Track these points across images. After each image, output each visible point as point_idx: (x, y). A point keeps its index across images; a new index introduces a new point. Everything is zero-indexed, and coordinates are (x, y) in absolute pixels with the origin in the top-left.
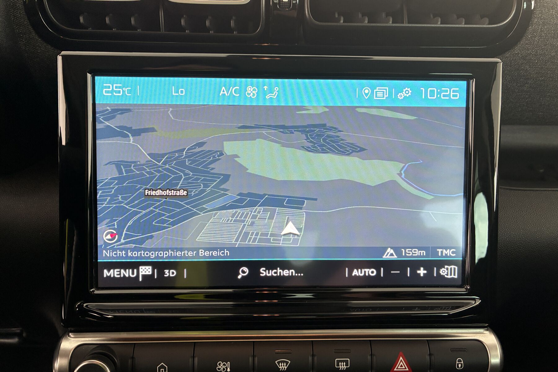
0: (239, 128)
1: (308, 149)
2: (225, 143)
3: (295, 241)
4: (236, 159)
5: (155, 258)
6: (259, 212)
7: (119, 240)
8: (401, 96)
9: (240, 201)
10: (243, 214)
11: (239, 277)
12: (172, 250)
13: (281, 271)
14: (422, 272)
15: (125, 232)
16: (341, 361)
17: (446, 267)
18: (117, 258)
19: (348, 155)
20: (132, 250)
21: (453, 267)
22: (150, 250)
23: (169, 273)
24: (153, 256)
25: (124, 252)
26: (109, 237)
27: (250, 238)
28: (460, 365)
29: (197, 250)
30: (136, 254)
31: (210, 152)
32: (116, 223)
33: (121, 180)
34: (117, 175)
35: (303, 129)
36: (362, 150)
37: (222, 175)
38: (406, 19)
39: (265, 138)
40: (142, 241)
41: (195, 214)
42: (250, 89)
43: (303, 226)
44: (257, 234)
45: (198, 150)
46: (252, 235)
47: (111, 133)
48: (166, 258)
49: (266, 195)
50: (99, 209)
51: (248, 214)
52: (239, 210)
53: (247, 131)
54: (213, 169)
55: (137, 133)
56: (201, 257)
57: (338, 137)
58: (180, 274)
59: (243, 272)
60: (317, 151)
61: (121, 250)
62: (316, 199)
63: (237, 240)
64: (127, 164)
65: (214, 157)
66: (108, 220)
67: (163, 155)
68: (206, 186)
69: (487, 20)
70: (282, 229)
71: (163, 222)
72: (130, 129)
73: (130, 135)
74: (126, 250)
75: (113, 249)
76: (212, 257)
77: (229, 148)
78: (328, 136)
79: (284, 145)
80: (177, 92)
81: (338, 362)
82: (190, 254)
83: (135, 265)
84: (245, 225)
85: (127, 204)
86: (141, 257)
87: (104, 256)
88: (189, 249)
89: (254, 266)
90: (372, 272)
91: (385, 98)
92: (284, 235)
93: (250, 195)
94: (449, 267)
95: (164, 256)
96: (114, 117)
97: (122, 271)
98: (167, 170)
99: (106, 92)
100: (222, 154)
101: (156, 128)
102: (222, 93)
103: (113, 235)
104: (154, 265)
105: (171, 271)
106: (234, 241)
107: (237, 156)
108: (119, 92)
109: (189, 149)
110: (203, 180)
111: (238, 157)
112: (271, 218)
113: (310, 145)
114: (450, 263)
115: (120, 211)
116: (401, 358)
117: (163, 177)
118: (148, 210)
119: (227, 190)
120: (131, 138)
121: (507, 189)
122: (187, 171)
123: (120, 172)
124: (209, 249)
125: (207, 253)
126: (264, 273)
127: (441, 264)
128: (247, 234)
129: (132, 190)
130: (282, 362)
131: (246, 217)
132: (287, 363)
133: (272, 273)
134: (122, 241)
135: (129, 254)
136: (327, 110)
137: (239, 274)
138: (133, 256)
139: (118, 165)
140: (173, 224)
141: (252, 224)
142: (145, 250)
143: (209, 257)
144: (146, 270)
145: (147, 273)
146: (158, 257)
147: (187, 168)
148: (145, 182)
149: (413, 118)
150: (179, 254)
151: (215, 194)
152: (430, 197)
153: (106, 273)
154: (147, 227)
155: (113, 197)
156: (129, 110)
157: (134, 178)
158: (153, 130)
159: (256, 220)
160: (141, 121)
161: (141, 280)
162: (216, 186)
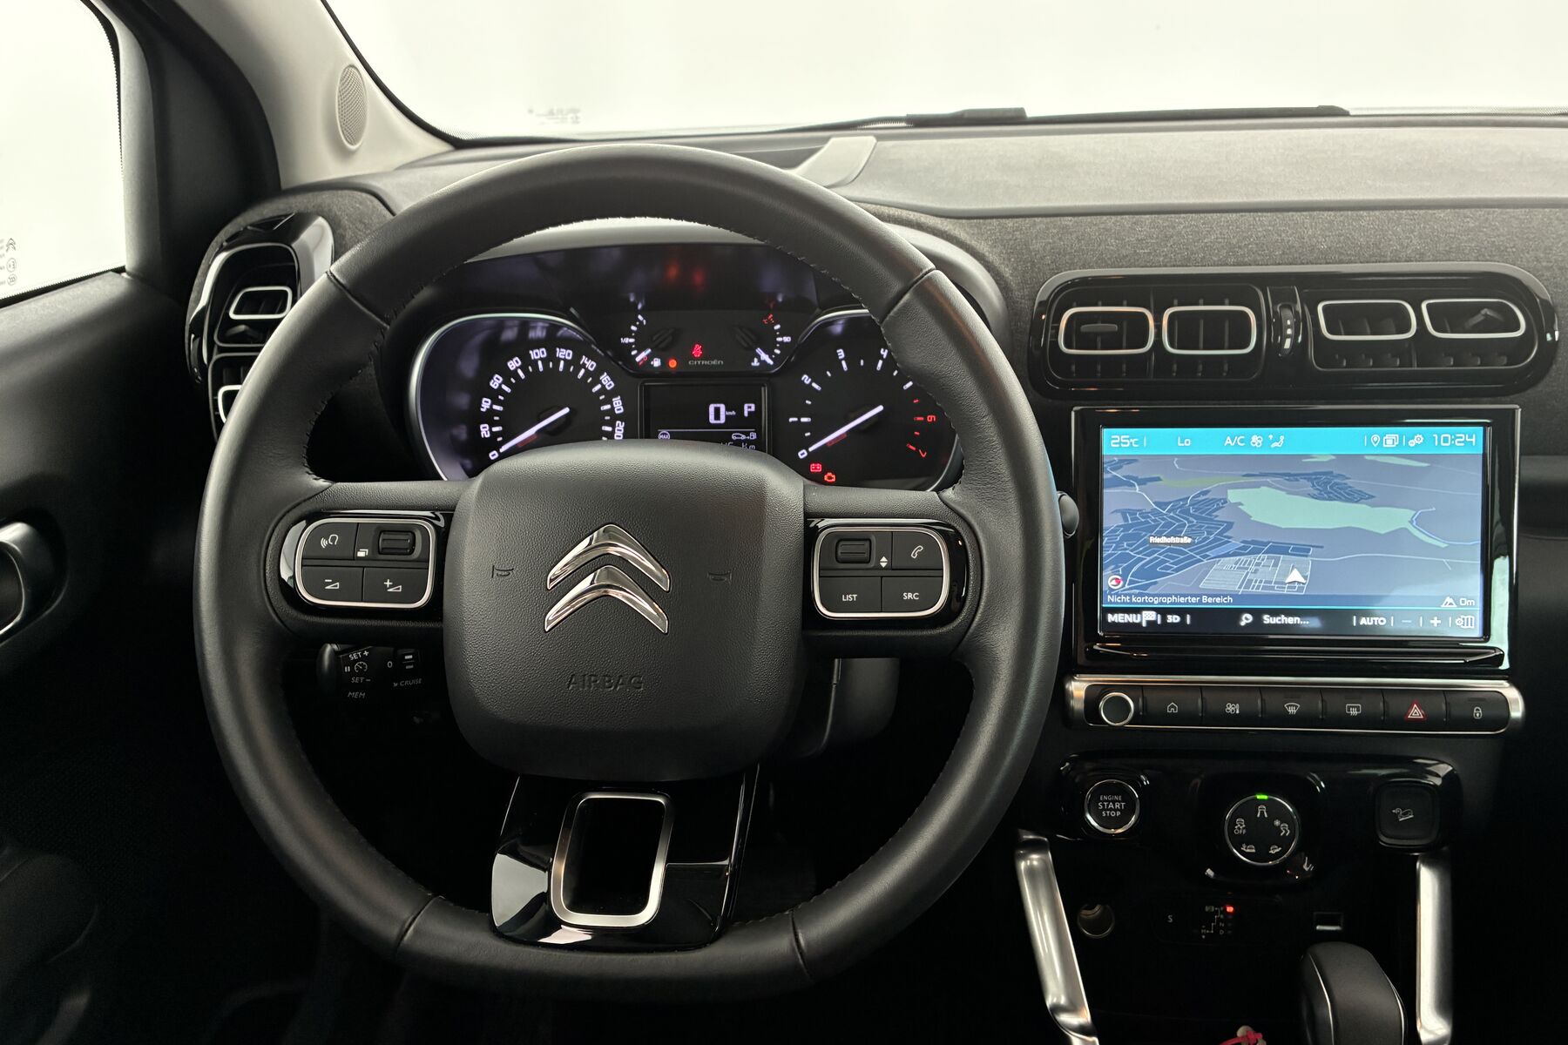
0: (1244, 476)
1: (1314, 497)
2: (1229, 491)
3: (1300, 589)
4: (1240, 507)
5: (1159, 604)
6: (1263, 560)
7: (1124, 586)
8: (1412, 443)
9: (1244, 548)
10: (1247, 561)
11: (1243, 623)
12: (1176, 596)
13: (1286, 618)
14: (1435, 621)
15: (1129, 578)
16: (1352, 707)
17: (1462, 617)
18: (1121, 603)
19: (1357, 502)
20: (1136, 595)
21: (1469, 617)
22: (1154, 596)
23: (1173, 619)
24: (1156, 602)
25: (1128, 598)
26: (1114, 582)
27: (1254, 586)
28: (1478, 715)
30: (1140, 600)
31: (1214, 501)
32: (1120, 569)
33: (1126, 527)
34: (1123, 523)
35: (1307, 476)
36: (1373, 497)
37: (1225, 522)
39: (1269, 485)
40: (1147, 586)
41: (1200, 561)
42: (1255, 439)
43: (1308, 573)
44: (1261, 582)
45: (1202, 498)
46: (1256, 582)
47: (1117, 483)
48: (1171, 604)
49: (1269, 542)
50: (1104, 555)
51: (1251, 561)
52: (1242, 558)
53: (1252, 480)
54: (1217, 516)
55: (1142, 482)
56: (1205, 604)
57: (1345, 484)
58: (1183, 620)
59: (1247, 619)
60: (1324, 499)
61: (1125, 595)
62: (1322, 547)
63: (1240, 588)
64: (1133, 513)
65: (1218, 504)
66: (1113, 566)
67: (1168, 504)
68: (1210, 533)
69: (1505, 359)
70: (1287, 576)
71: (1168, 568)
72: (1135, 479)
73: (1136, 484)
74: (1130, 595)
75: (1118, 595)
76: (1216, 603)
77: (1233, 496)
78: (1336, 484)
79: (1289, 493)
80: (1182, 442)
81: (1349, 707)
82: (1194, 600)
83: (1137, 611)
84: (1248, 573)
85: (1132, 551)
86: (1144, 603)
87: (1111, 601)
88: (1192, 596)
89: (1258, 614)
90: (1382, 621)
91: (1394, 446)
92: (1289, 583)
93: (1253, 542)
94: (1466, 617)
95: (1168, 602)
96: (1121, 467)
97: (1126, 615)
98: (1172, 518)
99: (1114, 443)
100: (1225, 502)
101: (1162, 477)
102: (1227, 442)
103: (1118, 581)
104: (1158, 610)
105: (1175, 616)
106: (1236, 587)
108: (1126, 443)
109: (1194, 497)
110: (1207, 527)
111: (1241, 504)
112: (1276, 565)
113: (1316, 492)
114: (1466, 613)
115: (1124, 557)
116: (1415, 706)
117: (1168, 525)
118: (1151, 557)
119: (1230, 538)
120: (1137, 487)
121: (1536, 539)
122: (1191, 519)
123: (1126, 519)
124: (1212, 596)
125: (1210, 600)
126: (1267, 619)
127: (1455, 614)
128: (1250, 581)
129: (1136, 537)
130: (1291, 706)
131: (1249, 564)
132: (1296, 707)
133: (1275, 620)
134: (1127, 587)
135: (1133, 599)
136: (1334, 457)
137: (1241, 620)
138: (1137, 601)
139: (1124, 513)
140: (1177, 570)
141: (1256, 571)
142: (1149, 595)
143: (1212, 604)
144: (1150, 616)
145: (1151, 619)
146: (1161, 603)
147: (1192, 516)
148: (1150, 530)
149: (1426, 465)
150: (1182, 600)
151: (1219, 542)
152: (1444, 545)
153: (1111, 618)
154: (1149, 573)
155: (1118, 544)
156: (1135, 461)
157: (1139, 525)
158: (1158, 479)
159: (1260, 568)
160: (1150, 470)
161: (1144, 624)
162: (1220, 534)
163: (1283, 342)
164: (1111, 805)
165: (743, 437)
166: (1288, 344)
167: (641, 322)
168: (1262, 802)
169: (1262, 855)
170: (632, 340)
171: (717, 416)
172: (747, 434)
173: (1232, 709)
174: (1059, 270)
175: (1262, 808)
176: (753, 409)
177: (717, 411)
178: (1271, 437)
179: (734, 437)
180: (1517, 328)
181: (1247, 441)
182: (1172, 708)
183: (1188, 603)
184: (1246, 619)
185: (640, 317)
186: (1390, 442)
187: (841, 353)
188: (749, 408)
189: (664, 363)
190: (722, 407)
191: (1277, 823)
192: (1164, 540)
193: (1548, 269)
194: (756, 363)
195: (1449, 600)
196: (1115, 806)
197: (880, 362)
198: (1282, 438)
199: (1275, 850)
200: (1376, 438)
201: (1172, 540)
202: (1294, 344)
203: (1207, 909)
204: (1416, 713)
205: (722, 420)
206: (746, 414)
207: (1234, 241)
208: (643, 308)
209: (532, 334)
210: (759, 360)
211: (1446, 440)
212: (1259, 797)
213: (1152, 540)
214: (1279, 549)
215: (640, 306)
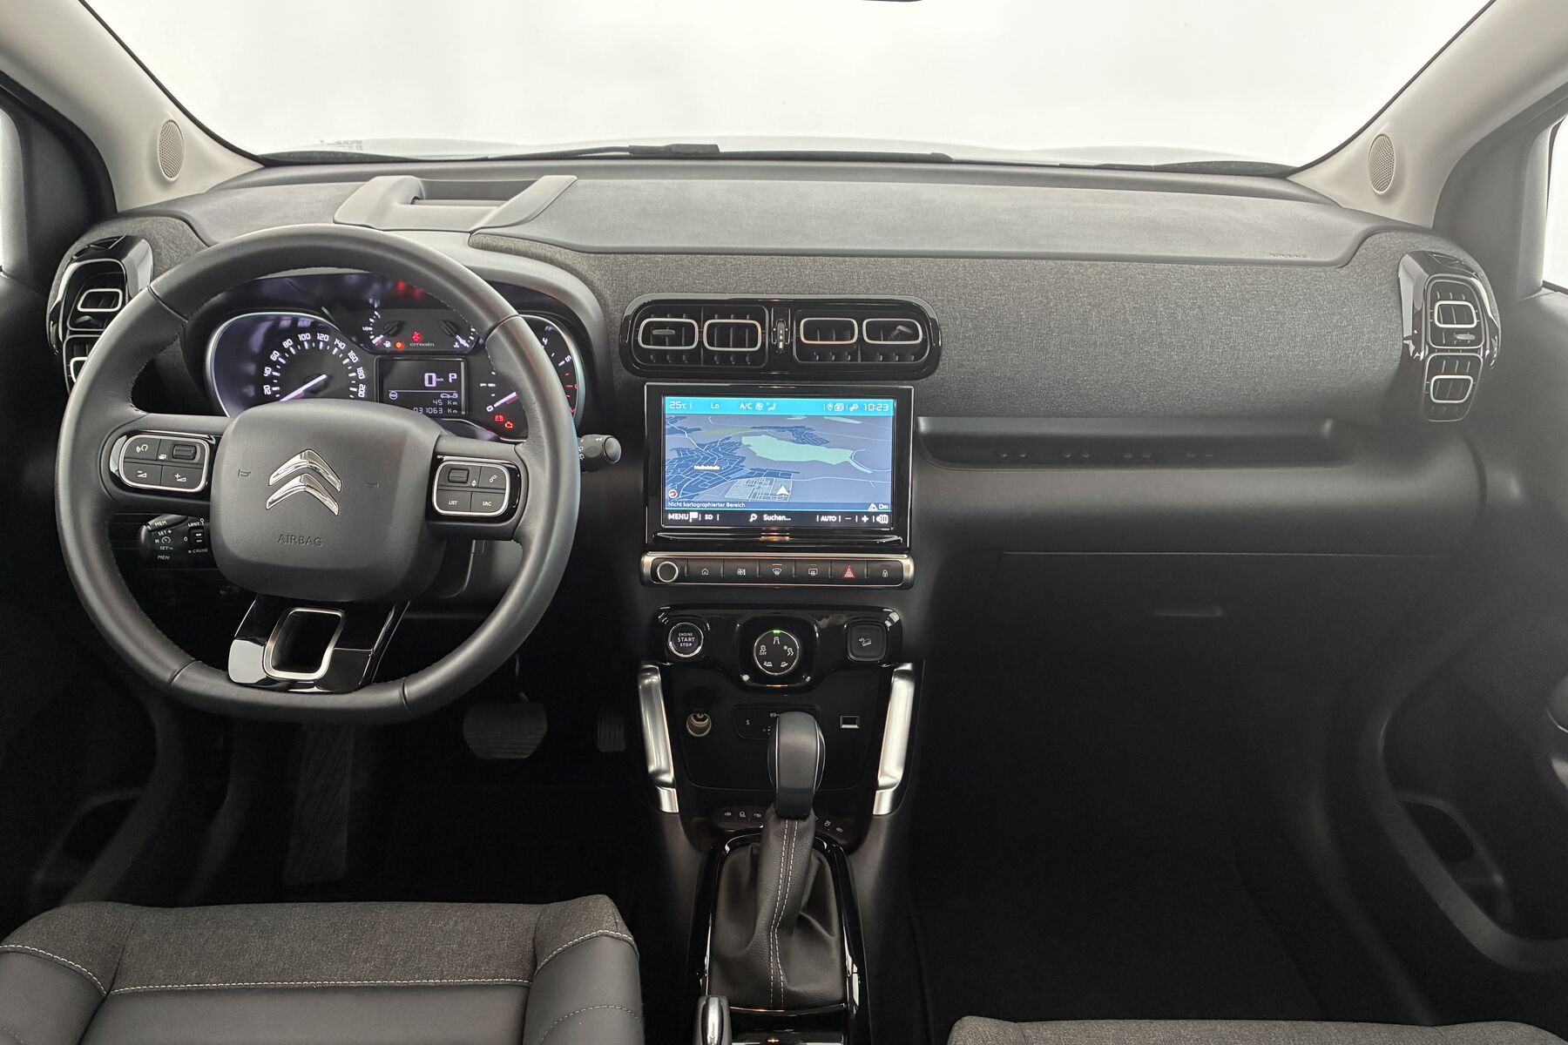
0: (751, 428)
1: (793, 441)
2: (743, 437)
3: (786, 499)
4: (749, 447)
6: (763, 480)
7: (678, 496)
8: (852, 409)
9: (752, 473)
10: (753, 481)
11: (751, 520)
12: (711, 503)
13: (776, 517)
14: (865, 519)
15: (681, 491)
16: (813, 571)
17: (881, 516)
18: (676, 507)
19: (819, 445)
20: (686, 503)
21: (885, 516)
22: (696, 503)
23: (709, 517)
24: (698, 507)
25: (681, 504)
26: (672, 494)
27: (758, 496)
28: (885, 575)
29: (725, 503)
30: (688, 505)
31: (734, 443)
32: (676, 486)
33: (680, 460)
34: (677, 456)
35: (790, 429)
36: (829, 442)
37: (741, 457)
38: (859, 359)
39: (768, 435)
40: (693, 496)
41: (725, 481)
42: (758, 405)
43: (791, 489)
44: (762, 494)
45: (726, 441)
46: (759, 494)
47: (674, 431)
48: (708, 507)
49: (768, 470)
50: (666, 477)
51: (756, 481)
52: (751, 479)
53: (756, 430)
54: (735, 453)
55: (689, 431)
56: (728, 508)
57: (812, 434)
58: (715, 518)
60: (799, 443)
61: (679, 502)
62: (798, 473)
63: (750, 498)
64: (684, 450)
65: (736, 446)
66: (671, 484)
67: (705, 445)
68: (731, 464)
69: (913, 357)
70: (778, 491)
71: (707, 485)
72: (685, 429)
73: (686, 432)
74: (682, 502)
75: (674, 502)
76: (735, 507)
77: (745, 441)
78: (807, 434)
79: (779, 439)
80: (714, 406)
81: (810, 571)
82: (721, 505)
83: (687, 512)
84: (754, 488)
85: (683, 474)
86: (691, 507)
87: (669, 505)
88: (720, 503)
89: (760, 514)
90: (834, 519)
91: (841, 410)
92: (779, 495)
93: (757, 469)
95: (706, 506)
96: (676, 421)
97: (680, 515)
98: (708, 454)
99: (671, 406)
100: (740, 444)
101: (702, 428)
102: (741, 407)
103: (674, 493)
104: (699, 512)
105: (710, 515)
106: (747, 498)
107: (749, 445)
108: (678, 406)
109: (721, 441)
110: (730, 460)
112: (771, 484)
113: (795, 439)
114: (883, 513)
115: (678, 478)
116: (849, 571)
117: (705, 458)
118: (695, 479)
119: (743, 466)
120: (686, 434)
122: (719, 455)
123: (679, 454)
124: (733, 503)
125: (731, 505)
126: (766, 517)
127: (877, 514)
128: (756, 494)
129: (686, 466)
130: (776, 571)
131: (755, 483)
132: (780, 571)
133: (771, 518)
134: (680, 497)
135: (684, 505)
136: (806, 417)
137: (750, 518)
138: (686, 506)
139: (678, 450)
140: (711, 487)
141: (759, 488)
142: (693, 503)
143: (732, 508)
144: (694, 515)
145: (695, 517)
146: (701, 507)
147: (720, 452)
148: (694, 461)
149: (859, 422)
150: (714, 505)
151: (735, 470)
152: (869, 472)
153: (670, 516)
154: (695, 489)
155: (675, 470)
156: (685, 418)
157: (687, 458)
158: (700, 429)
159: (761, 485)
160: (692, 424)
161: (691, 521)
162: (737, 464)
163: (777, 345)
164: (686, 639)
165: (449, 396)
166: (781, 345)
167: (377, 316)
168: (776, 635)
169: (776, 668)
170: (371, 329)
171: (430, 382)
172: (451, 394)
173: (741, 572)
174: (643, 293)
175: (776, 638)
176: (455, 377)
177: (430, 378)
178: (768, 404)
179: (442, 396)
180: (917, 338)
181: (754, 406)
182: (705, 572)
183: (717, 507)
184: (753, 517)
185: (376, 313)
186: (838, 408)
188: (452, 377)
189: (394, 345)
190: (434, 375)
191: (785, 648)
192: (703, 467)
193: (941, 300)
194: (456, 346)
195: (873, 505)
196: (687, 639)
197: (543, 348)
198: (775, 405)
199: (784, 665)
200: (830, 405)
201: (711, 468)
202: (785, 345)
203: (771, 715)
204: (849, 574)
205: (434, 385)
206: (450, 381)
207: (758, 277)
208: (379, 307)
209: (300, 324)
210: (459, 344)
211: (871, 407)
212: (775, 631)
213: (696, 467)
214: (774, 474)
215: (376, 306)
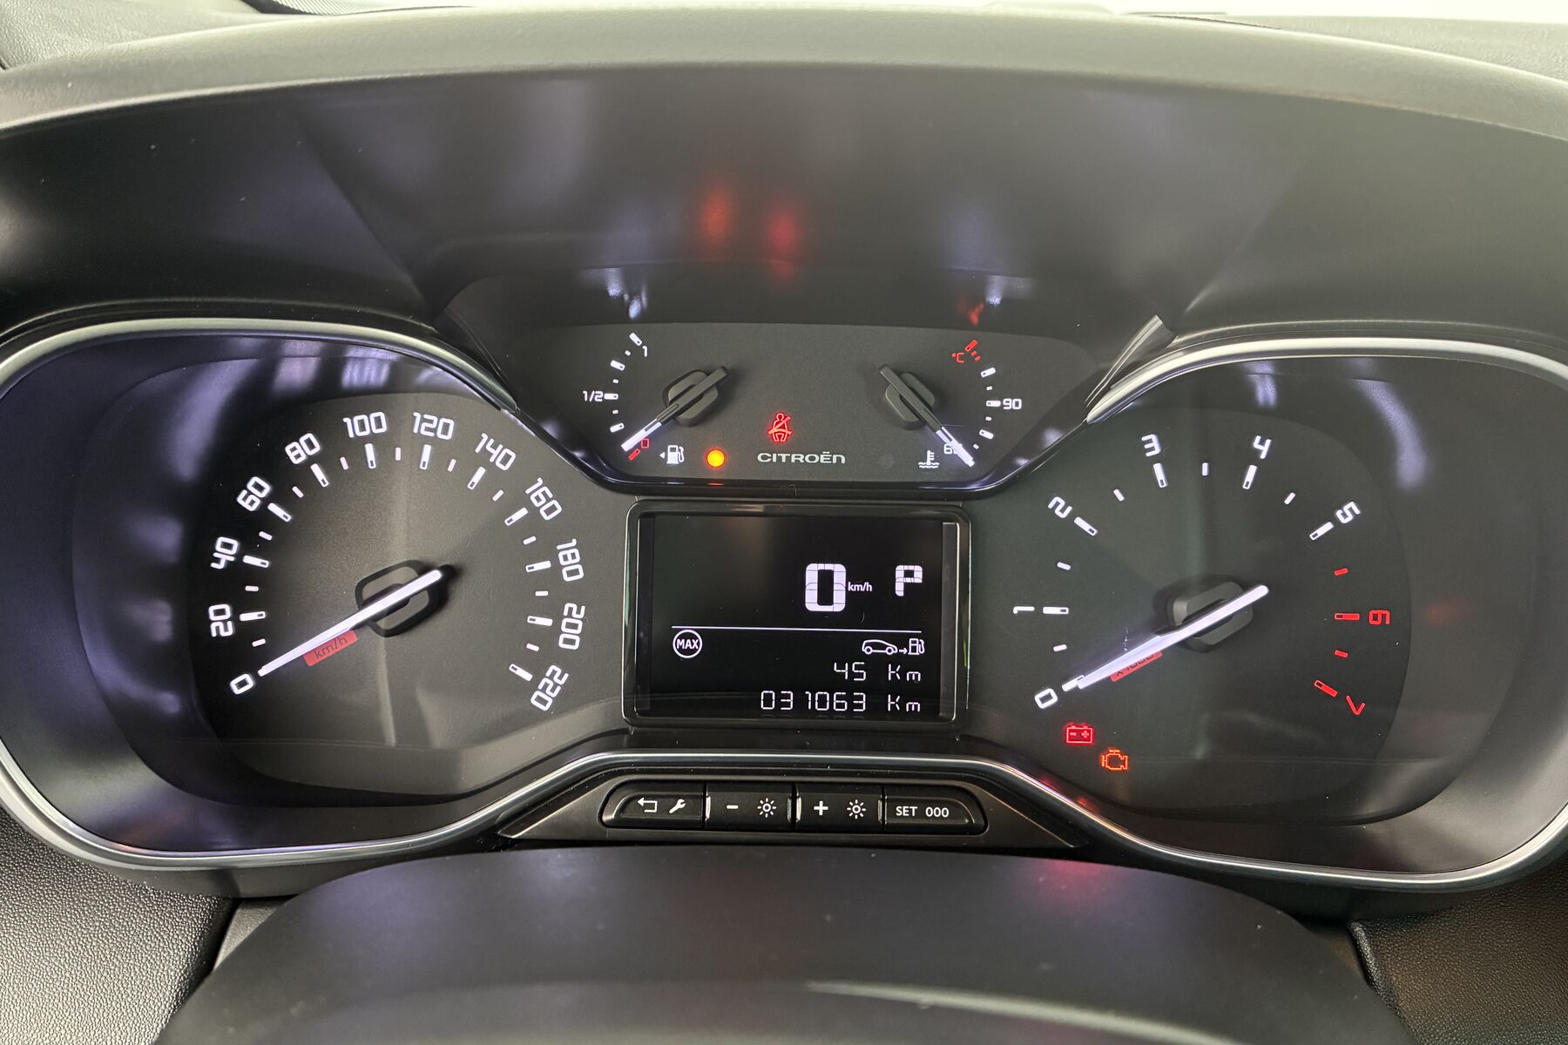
165: (892, 649)
167: (637, 350)
170: (610, 396)
171: (825, 596)
172: (901, 641)
176: (918, 577)
177: (826, 580)
179: (867, 650)
185: (634, 337)
187: (1153, 444)
188: (906, 576)
189: (695, 455)
190: (839, 572)
194: (929, 462)
197: (1252, 471)
205: (839, 603)
206: (900, 590)
208: (644, 317)
209: (352, 376)
210: (939, 457)
215: (634, 311)
